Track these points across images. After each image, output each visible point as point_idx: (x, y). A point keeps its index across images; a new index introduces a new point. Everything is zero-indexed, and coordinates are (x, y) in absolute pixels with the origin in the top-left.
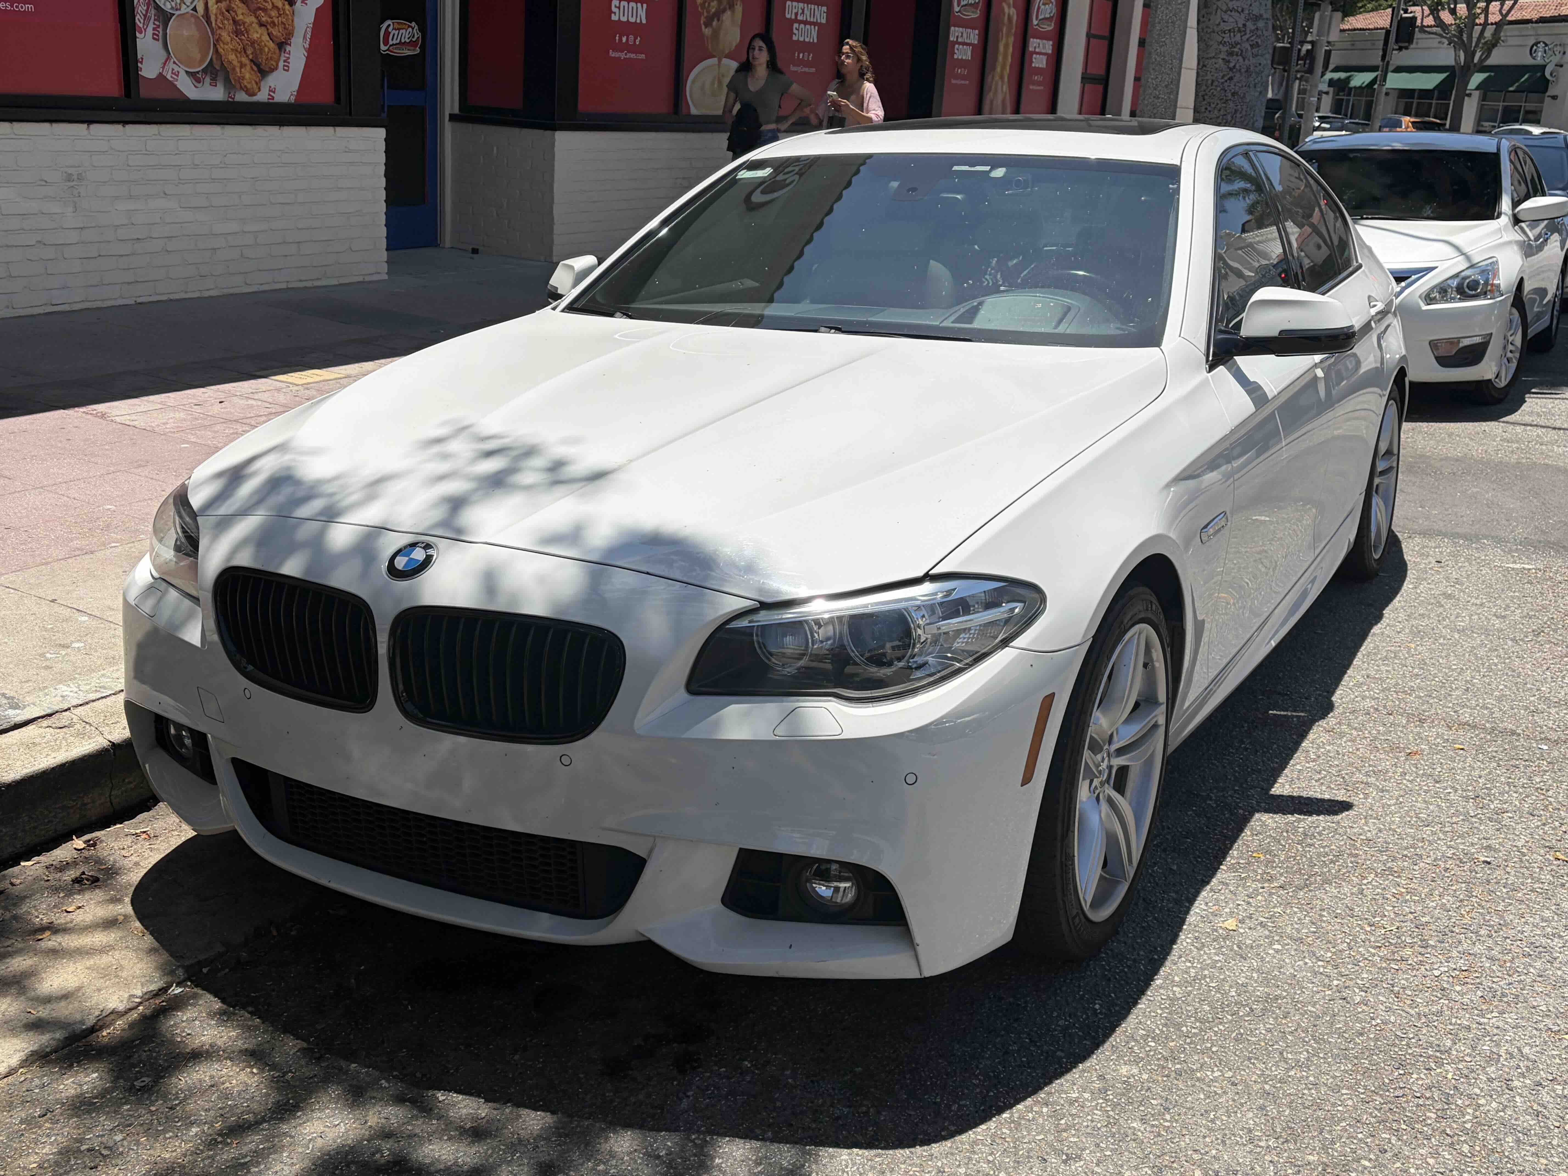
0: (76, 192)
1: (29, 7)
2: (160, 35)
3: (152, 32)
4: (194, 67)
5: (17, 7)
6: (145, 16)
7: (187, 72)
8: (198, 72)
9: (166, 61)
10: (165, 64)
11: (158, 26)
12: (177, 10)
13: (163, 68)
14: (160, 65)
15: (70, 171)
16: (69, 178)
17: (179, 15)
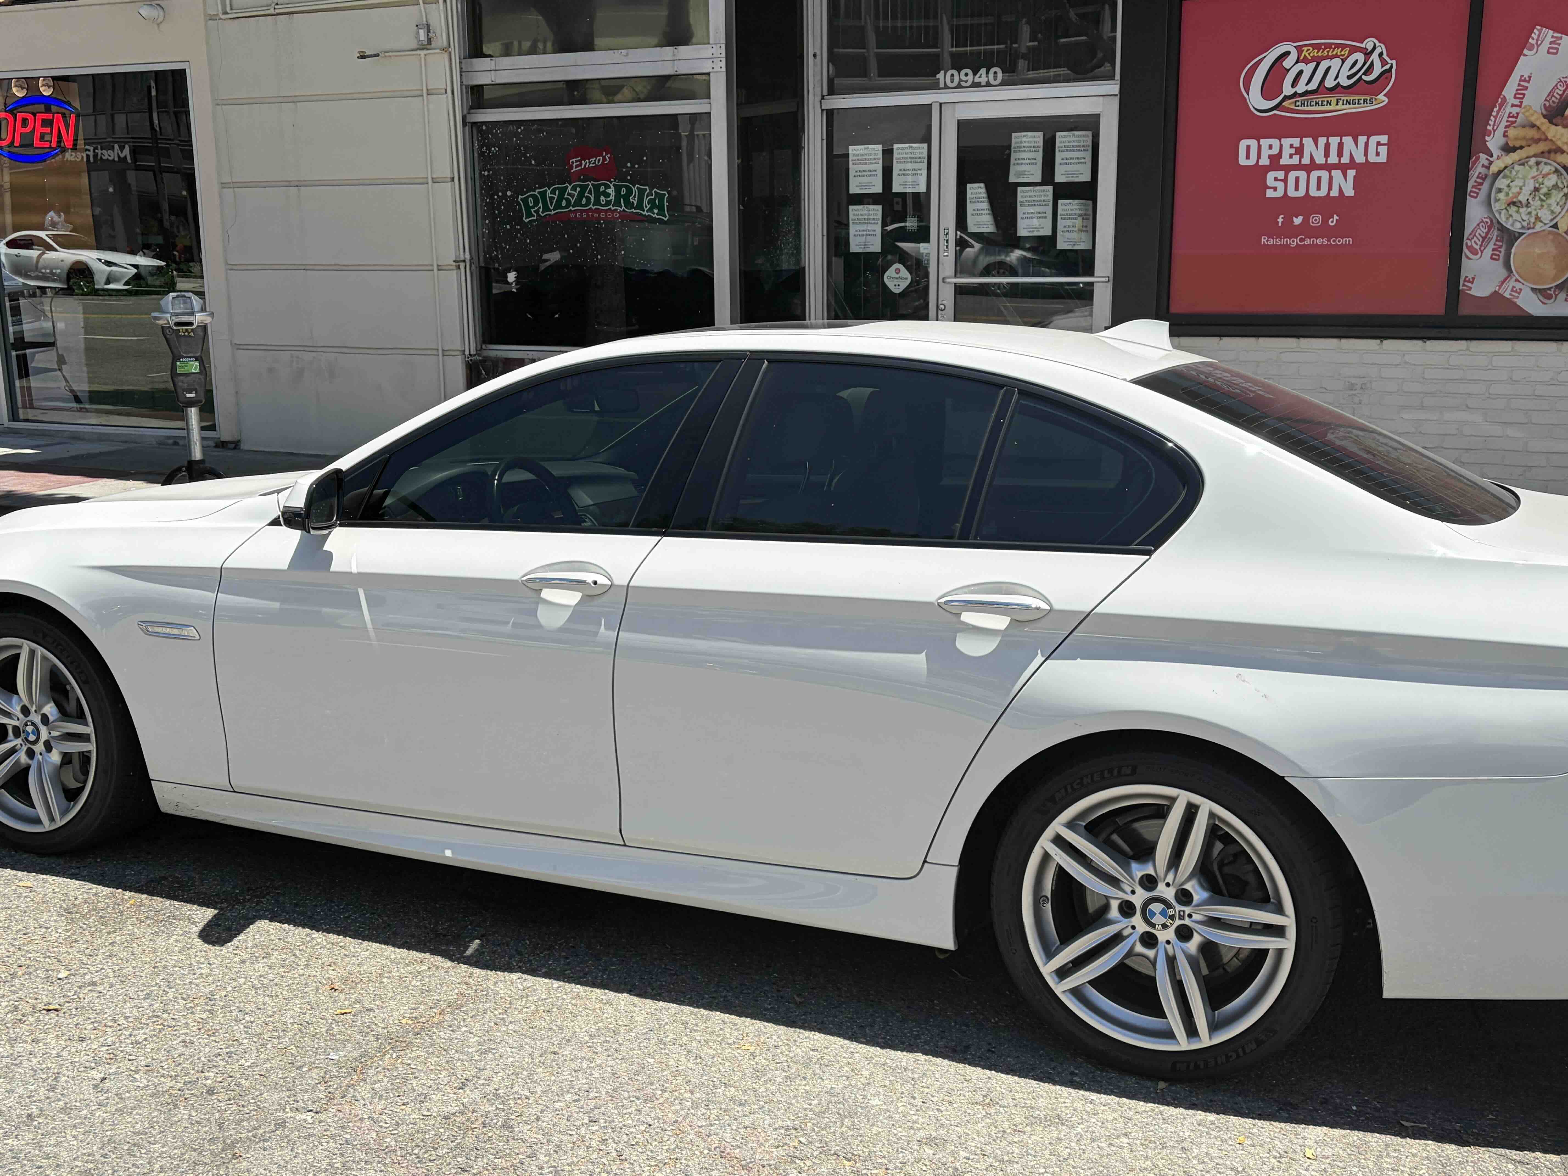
0: (1356, 400)
1: (1349, 240)
2: (1502, 255)
3: (1490, 253)
4: (1543, 284)
5: (1334, 241)
6: (1484, 238)
7: (1532, 289)
8: (1549, 289)
9: (1505, 279)
10: (1503, 282)
11: (1501, 247)
12: (1528, 229)
13: (1500, 287)
14: (1497, 283)
15: (1353, 381)
16: (1352, 387)
17: (1530, 235)
